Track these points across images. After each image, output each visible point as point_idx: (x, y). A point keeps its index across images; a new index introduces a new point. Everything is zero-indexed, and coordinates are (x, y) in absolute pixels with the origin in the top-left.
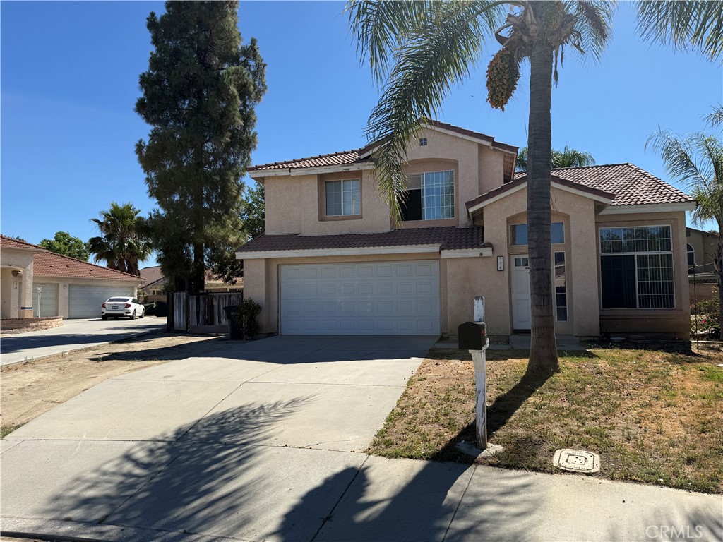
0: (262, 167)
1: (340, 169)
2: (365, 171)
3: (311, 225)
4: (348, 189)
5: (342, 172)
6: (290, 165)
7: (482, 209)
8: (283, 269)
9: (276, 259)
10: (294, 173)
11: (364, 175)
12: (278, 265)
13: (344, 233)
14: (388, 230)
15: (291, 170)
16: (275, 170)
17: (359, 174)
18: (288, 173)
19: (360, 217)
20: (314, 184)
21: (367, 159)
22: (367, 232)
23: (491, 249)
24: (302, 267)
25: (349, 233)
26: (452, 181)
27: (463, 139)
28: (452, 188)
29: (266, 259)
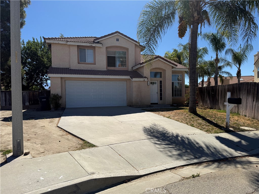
0: (54, 38)
1: (88, 45)
3: (75, 65)
4: (89, 53)
5: (89, 46)
6: (67, 39)
7: (143, 66)
9: (64, 78)
10: (69, 43)
11: (96, 48)
12: (65, 80)
13: (89, 69)
14: (105, 70)
15: (68, 42)
16: (59, 41)
17: (94, 47)
18: (66, 43)
19: (95, 64)
20: (76, 49)
21: (98, 42)
22: (98, 70)
24: (75, 81)
25: (90, 69)
26: (126, 55)
27: (130, 41)
28: (126, 57)
29: (61, 77)
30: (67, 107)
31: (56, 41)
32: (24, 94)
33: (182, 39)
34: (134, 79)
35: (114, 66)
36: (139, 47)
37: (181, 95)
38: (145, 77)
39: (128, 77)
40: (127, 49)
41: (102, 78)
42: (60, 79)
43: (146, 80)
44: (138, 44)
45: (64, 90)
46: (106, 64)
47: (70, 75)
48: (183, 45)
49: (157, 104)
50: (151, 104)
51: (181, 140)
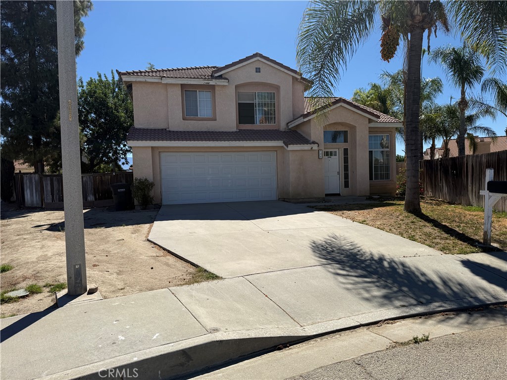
0: (137, 73)
1: (202, 82)
2: (218, 85)
3: (177, 122)
4: (203, 98)
5: (204, 85)
6: (162, 73)
7: (310, 120)
8: (163, 155)
9: (158, 148)
10: (164, 81)
11: (217, 88)
12: (159, 152)
13: (203, 130)
14: (235, 130)
15: (163, 78)
16: (146, 77)
17: (213, 87)
18: (160, 81)
19: (216, 120)
20: (178, 91)
21: (220, 77)
22: (220, 131)
23: (317, 145)
24: (178, 154)
25: (206, 130)
26: (274, 99)
27: (284, 72)
28: (274, 104)
29: (152, 147)
30: (164, 203)
31: (142, 77)
32: (84, 179)
33: (389, 62)
34: (291, 147)
35: (252, 121)
36: (301, 82)
37: (387, 176)
38: (314, 143)
39: (279, 143)
40: (277, 88)
41: (228, 146)
42: (150, 150)
43: (315, 147)
44: (299, 77)
45: (159, 171)
46: (235, 118)
47: (169, 142)
48: (392, 74)
49: (339, 195)
50: (327, 195)
51: (388, 268)
